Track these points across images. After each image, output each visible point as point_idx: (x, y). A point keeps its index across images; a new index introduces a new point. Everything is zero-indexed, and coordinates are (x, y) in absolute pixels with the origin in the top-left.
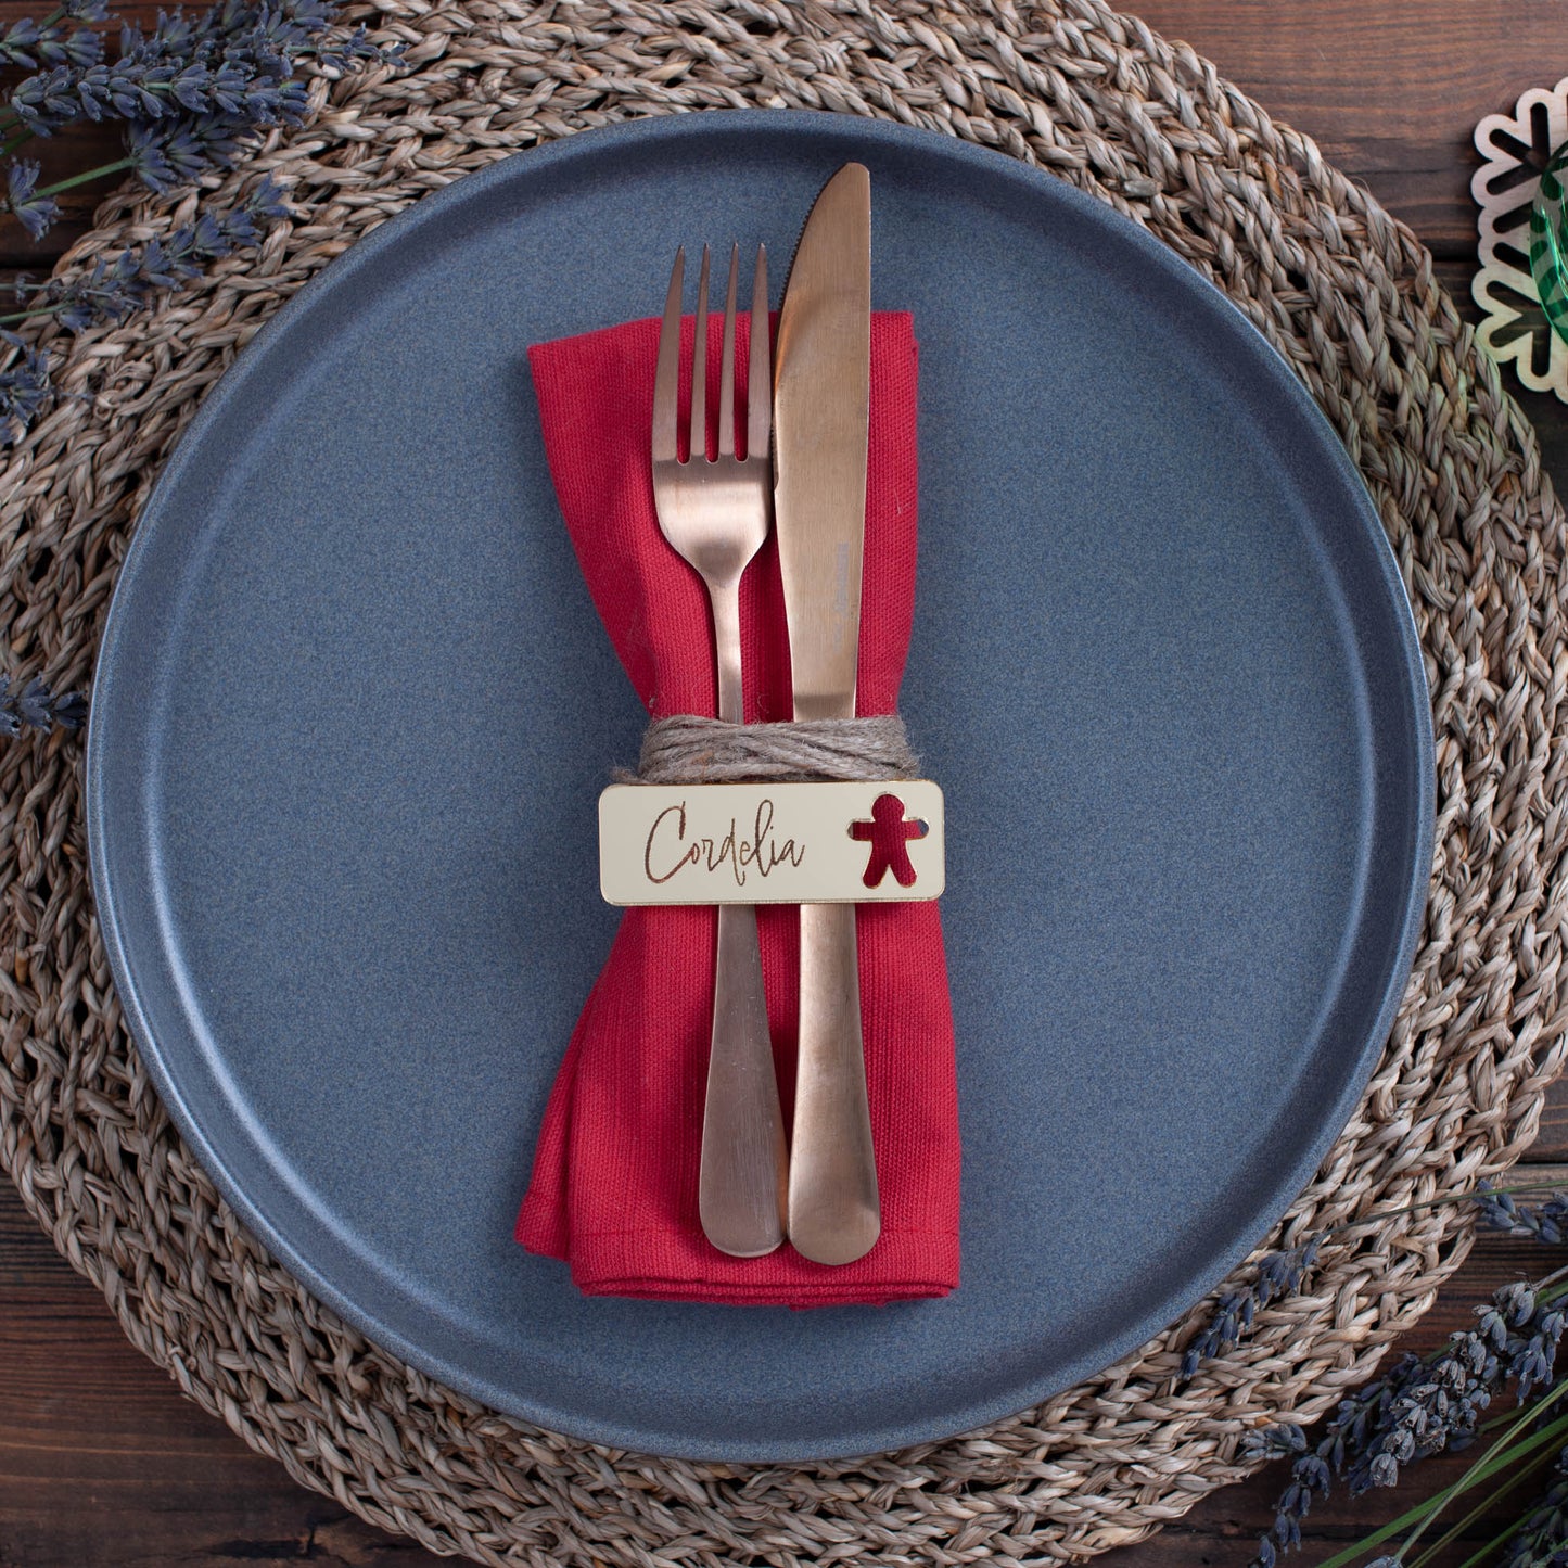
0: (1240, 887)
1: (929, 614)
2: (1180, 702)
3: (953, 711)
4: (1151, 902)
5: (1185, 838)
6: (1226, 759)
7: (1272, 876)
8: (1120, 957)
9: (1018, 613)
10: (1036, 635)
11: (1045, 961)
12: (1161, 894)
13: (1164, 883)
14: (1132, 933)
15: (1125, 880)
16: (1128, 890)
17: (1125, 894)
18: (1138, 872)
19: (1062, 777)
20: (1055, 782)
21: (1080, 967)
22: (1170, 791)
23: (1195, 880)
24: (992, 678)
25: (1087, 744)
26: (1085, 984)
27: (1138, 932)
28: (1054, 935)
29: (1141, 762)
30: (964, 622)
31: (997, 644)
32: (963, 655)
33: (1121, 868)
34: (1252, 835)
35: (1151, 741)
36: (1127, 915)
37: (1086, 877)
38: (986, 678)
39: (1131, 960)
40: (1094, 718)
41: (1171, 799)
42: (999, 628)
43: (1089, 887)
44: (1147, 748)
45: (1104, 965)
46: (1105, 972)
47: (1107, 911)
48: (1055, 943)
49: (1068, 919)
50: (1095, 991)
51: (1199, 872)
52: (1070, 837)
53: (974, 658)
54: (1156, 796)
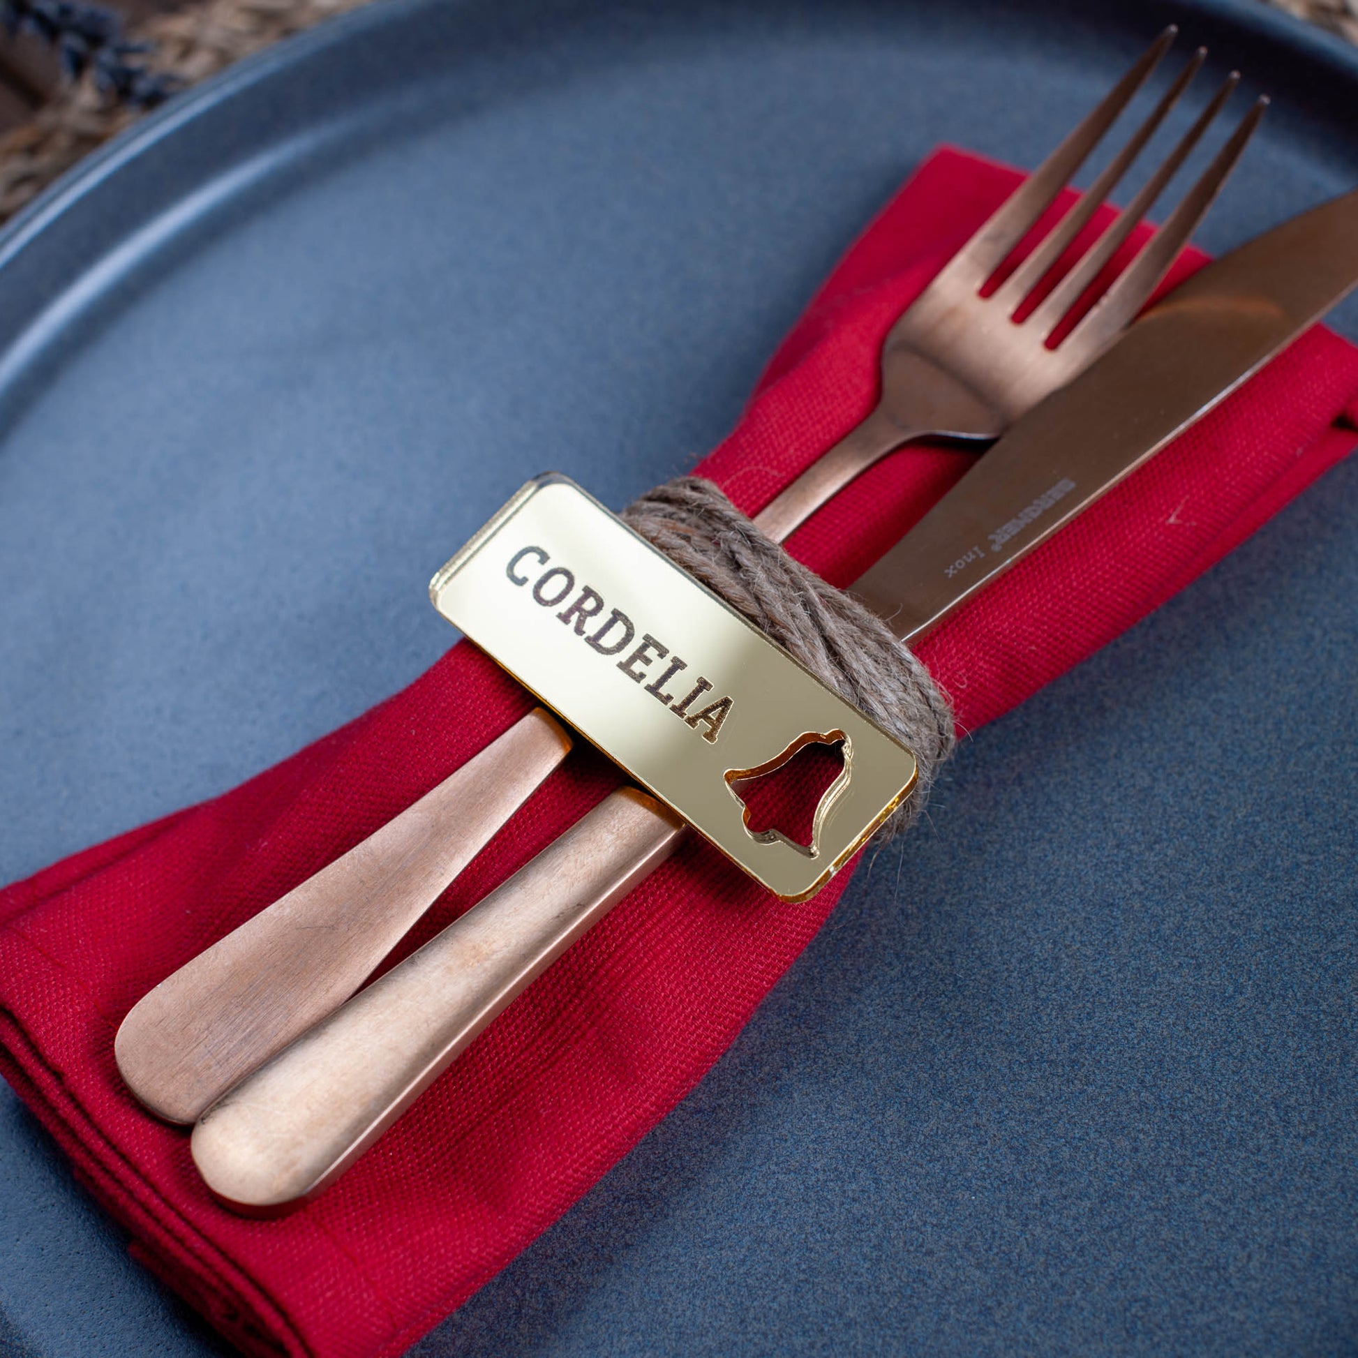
0: (1184, 1295)
1: (1108, 702)
2: (1317, 1024)
3: (1031, 818)
4: (1052, 1218)
5: (1171, 1180)
6: (1313, 1134)
7: (1239, 1316)
8: (950, 1247)
9: (1215, 779)
10: (1211, 817)
11: (854, 1173)
12: (1076, 1219)
13: (1091, 1210)
14: (994, 1233)
15: (1046, 1166)
16: (1039, 1180)
17: (1031, 1181)
18: (1073, 1170)
19: (1087, 989)
20: (1074, 988)
21: (889, 1217)
22: (1206, 1111)
23: (1134, 1240)
24: (1113, 820)
25: (1155, 979)
26: (875, 1241)
27: (1001, 1238)
28: (896, 1152)
29: (1201, 1050)
30: (1141, 740)
31: (1156, 791)
32: (1104, 772)
33: (1056, 1147)
34: (1261, 1246)
35: (1239, 1037)
36: (1008, 1207)
37: (1003, 1121)
38: (1106, 815)
39: (959, 1262)
40: (1192, 958)
41: (1198, 1122)
42: (1176, 777)
43: (995, 1136)
44: (1225, 1041)
45: (921, 1240)
46: (912, 1249)
47: (988, 1181)
48: (887, 1163)
49: (931, 1150)
50: (879, 1260)
51: (1148, 1234)
52: (1030, 1061)
53: (1114, 784)
54: (1183, 1103)
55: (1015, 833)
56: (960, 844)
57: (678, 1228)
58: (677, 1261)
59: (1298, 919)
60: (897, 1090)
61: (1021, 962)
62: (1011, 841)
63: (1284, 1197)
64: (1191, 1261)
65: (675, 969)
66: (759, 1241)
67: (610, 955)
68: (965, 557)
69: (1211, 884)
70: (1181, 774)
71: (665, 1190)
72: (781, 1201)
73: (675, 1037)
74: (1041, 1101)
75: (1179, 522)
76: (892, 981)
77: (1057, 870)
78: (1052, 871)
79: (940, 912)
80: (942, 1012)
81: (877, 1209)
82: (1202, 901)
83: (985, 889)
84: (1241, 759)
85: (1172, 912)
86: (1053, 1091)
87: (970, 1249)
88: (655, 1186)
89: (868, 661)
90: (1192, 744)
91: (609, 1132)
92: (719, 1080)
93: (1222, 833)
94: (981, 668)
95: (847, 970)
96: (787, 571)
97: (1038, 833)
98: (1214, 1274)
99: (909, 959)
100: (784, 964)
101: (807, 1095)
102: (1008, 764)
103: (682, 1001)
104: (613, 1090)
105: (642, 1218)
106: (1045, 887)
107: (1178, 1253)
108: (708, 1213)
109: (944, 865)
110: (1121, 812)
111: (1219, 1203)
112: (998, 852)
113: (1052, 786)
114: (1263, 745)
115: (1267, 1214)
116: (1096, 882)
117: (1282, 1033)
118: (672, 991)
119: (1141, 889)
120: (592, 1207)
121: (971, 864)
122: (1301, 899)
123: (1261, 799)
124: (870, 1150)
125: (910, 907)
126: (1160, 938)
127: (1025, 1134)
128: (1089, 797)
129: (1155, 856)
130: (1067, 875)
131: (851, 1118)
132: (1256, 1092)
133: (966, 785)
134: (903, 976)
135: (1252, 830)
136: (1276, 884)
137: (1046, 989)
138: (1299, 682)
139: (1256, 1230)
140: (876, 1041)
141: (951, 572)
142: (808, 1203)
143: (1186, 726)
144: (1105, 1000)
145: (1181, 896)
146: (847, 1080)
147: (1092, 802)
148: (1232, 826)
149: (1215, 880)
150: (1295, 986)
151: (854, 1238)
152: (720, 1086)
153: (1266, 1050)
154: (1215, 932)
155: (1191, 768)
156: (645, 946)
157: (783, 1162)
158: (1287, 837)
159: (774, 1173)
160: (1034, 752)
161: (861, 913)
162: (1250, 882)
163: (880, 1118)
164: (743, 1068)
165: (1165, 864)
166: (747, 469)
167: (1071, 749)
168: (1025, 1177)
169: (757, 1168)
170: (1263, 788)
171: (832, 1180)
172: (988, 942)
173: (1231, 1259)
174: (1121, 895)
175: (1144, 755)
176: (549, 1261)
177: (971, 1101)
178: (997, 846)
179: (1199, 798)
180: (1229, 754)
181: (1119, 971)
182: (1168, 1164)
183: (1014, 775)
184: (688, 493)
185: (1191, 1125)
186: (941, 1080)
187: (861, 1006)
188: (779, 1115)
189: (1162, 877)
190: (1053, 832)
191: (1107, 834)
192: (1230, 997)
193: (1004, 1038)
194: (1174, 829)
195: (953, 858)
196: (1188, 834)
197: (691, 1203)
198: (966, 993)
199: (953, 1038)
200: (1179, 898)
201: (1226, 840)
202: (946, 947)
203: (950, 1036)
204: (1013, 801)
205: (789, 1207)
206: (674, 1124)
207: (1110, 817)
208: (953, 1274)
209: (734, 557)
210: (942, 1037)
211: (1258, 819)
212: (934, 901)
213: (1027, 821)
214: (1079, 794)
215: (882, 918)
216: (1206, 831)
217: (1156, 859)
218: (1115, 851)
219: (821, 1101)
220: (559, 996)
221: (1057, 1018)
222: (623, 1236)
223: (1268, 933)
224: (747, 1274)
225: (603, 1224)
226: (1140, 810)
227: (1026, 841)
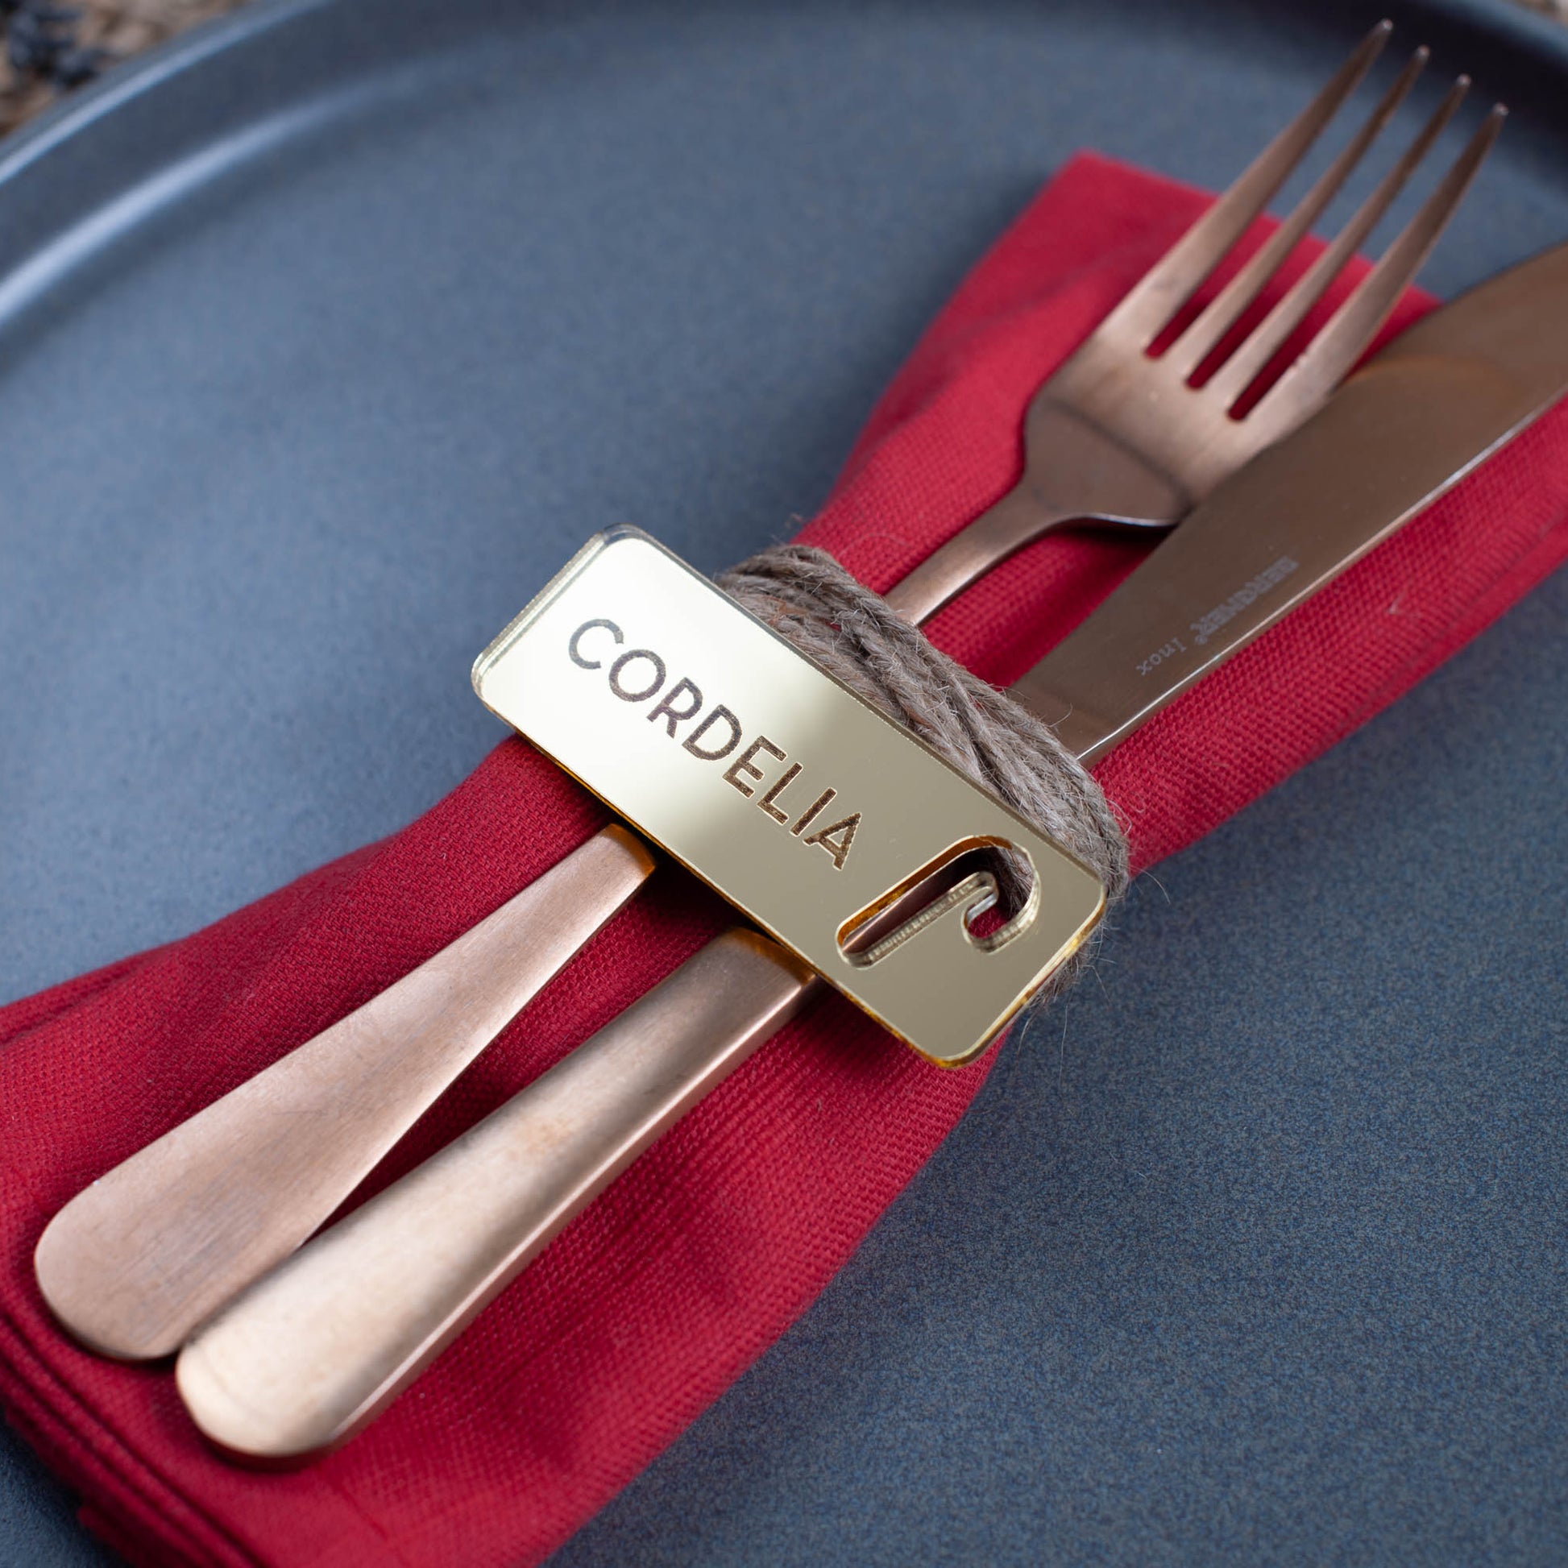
1: (1303, 833)
3: (1213, 975)
4: (1261, 1477)
5: (1408, 1428)
8: (1132, 1513)
9: (1441, 929)
10: (1438, 975)
11: (1006, 1420)
12: (1290, 1477)
13: (1309, 1466)
14: (1187, 1495)
15: (1250, 1410)
16: (1242, 1428)
17: (1231, 1430)
18: (1284, 1416)
19: (1293, 1189)
20: (1277, 1187)
21: (1052, 1475)
22: (1448, 1342)
23: (1366, 1503)
24: (1316, 978)
25: (1377, 1176)
26: (1036, 1506)
27: (1197, 1501)
28: (1058, 1394)
29: (1439, 1266)
30: (1346, 880)
31: (1368, 943)
32: (1302, 918)
33: (1261, 1388)
34: (1525, 1511)
35: (1485, 1250)
36: (1204, 1463)
37: (1192, 1355)
38: (1308, 972)
39: (1144, 1533)
40: (1423, 1150)
41: (1438, 1355)
42: (1392, 925)
43: (1183, 1373)
44: (1469, 1254)
45: (1094, 1504)
46: (1083, 1515)
47: (1177, 1430)
48: (1047, 1407)
49: (1103, 1390)
50: (1041, 1530)
51: (1383, 1497)
52: (1224, 1279)
53: (1316, 934)
54: (1419, 1331)
55: (1194, 994)
56: (1125, 1007)
57: (783, 1490)
58: (783, 1533)
59: (1553, 1102)
60: (1056, 1315)
61: (1207, 1154)
62: (1189, 1004)
63: (1551, 1449)
64: (1438, 1530)
65: (785, 1163)
66: (888, 1506)
67: (703, 1143)
68: (1161, 651)
69: (1442, 1059)
70: (1398, 922)
71: (764, 1442)
72: (913, 1455)
73: (786, 1248)
74: (1240, 1329)
75: (1401, 612)
76: (1045, 1178)
77: (1249, 1040)
78: (1243, 1041)
79: (1103, 1092)
80: (1111, 1217)
81: (1037, 1465)
82: (1432, 1080)
83: (1158, 1063)
84: (1472, 905)
85: (1395, 1093)
86: (1255, 1316)
87: (1158, 1516)
88: (752, 1437)
89: (1032, 775)
90: (1411, 885)
91: (702, 1368)
92: (829, 1303)
93: (1453, 996)
94: (1161, 788)
95: (988, 1164)
96: (928, 660)
97: (1222, 994)
98: (1468, 1546)
99: (1066, 1150)
100: (921, 1157)
101: (943, 1321)
102: (1181, 908)
103: (794, 1203)
104: (708, 1314)
105: (735, 1477)
106: (1234, 1061)
107: (1421, 1519)
108: (821, 1471)
109: (1105, 1033)
110: (1326, 969)
111: (1470, 1457)
112: (1174, 1018)
113: (1237, 936)
114: (1498, 887)
115: (1532, 1471)
116: (1298, 1055)
117: (1539, 1244)
118: (782, 1190)
119: (1355, 1064)
120: (671, 1463)
121: (1140, 1032)
122: (1555, 1077)
123: (1499, 954)
124: (1025, 1391)
125: (1064, 1085)
126: (1381, 1126)
127: (1221, 1370)
128: (1285, 950)
129: (1371, 1023)
130: (1261, 1047)
131: (1000, 1351)
132: (1510, 1317)
133: (1129, 935)
134: (1060, 1172)
135: (1490, 992)
136: (1523, 1058)
137: (1241, 1188)
138: (1539, 810)
139: (1518, 1490)
140: (1028, 1253)
141: (1144, 668)
142: (947, 1457)
143: (1402, 863)
144: (1315, 1203)
145: (1406, 1073)
146: (993, 1302)
147: (1288, 955)
148: (1465, 986)
149: (1447, 1054)
150: (1553, 1186)
151: (1009, 1501)
152: (830, 1309)
153: (1520, 1265)
154: (1450, 1118)
155: (1410, 915)
156: (746, 1133)
157: (914, 1406)
158: (1533, 1001)
159: (904, 1419)
160: (1213, 894)
161: (1004, 1092)
162: (1491, 1056)
163: (1036, 1350)
164: (860, 1287)
165: (1384, 1033)
166: (866, 537)
167: (1260, 890)
168: (1224, 1424)
169: (881, 1414)
170: (1501, 941)
171: (978, 1429)
172: (1166, 1130)
173: (1489, 1527)
174: (1330, 1071)
175: (1351, 898)
176: (618, 1532)
177: (1152, 1328)
178: (1173, 1010)
179: (1423, 953)
180: (1457, 898)
181: (1332, 1166)
182: (1404, 1408)
183: (1190, 922)
184: (797, 563)
185: (1431, 1359)
186: (1112, 1302)
187: (1008, 1209)
188: (907, 1346)
189: (1380, 1049)
190: (1242, 993)
191: (1310, 996)
192: (1473, 1199)
193: (1190, 1250)
194: (1393, 989)
195: (1118, 1024)
196: (1411, 997)
197: (798, 1458)
198: (1140, 1193)
199: (1125, 1250)
200: (1402, 1075)
201: (1458, 1004)
202: (1112, 1136)
203: (1122, 1247)
204: (1190, 954)
205: (924, 1463)
206: (773, 1356)
207: (1312, 976)
208: (1137, 1548)
209: (858, 642)
210: (1111, 1249)
211: (1496, 978)
212: (1095, 1078)
213: (1208, 979)
214: (1272, 946)
215: (1030, 1099)
216: (1433, 993)
217: (1372, 1027)
218: (1321, 1018)
219: (961, 1329)
220: (637, 1196)
221: (1256, 1225)
222: (712, 1500)
223: (1516, 1120)
224: (874, 1548)
225: (685, 1485)
226: (1350, 967)
227: (1208, 1004)
